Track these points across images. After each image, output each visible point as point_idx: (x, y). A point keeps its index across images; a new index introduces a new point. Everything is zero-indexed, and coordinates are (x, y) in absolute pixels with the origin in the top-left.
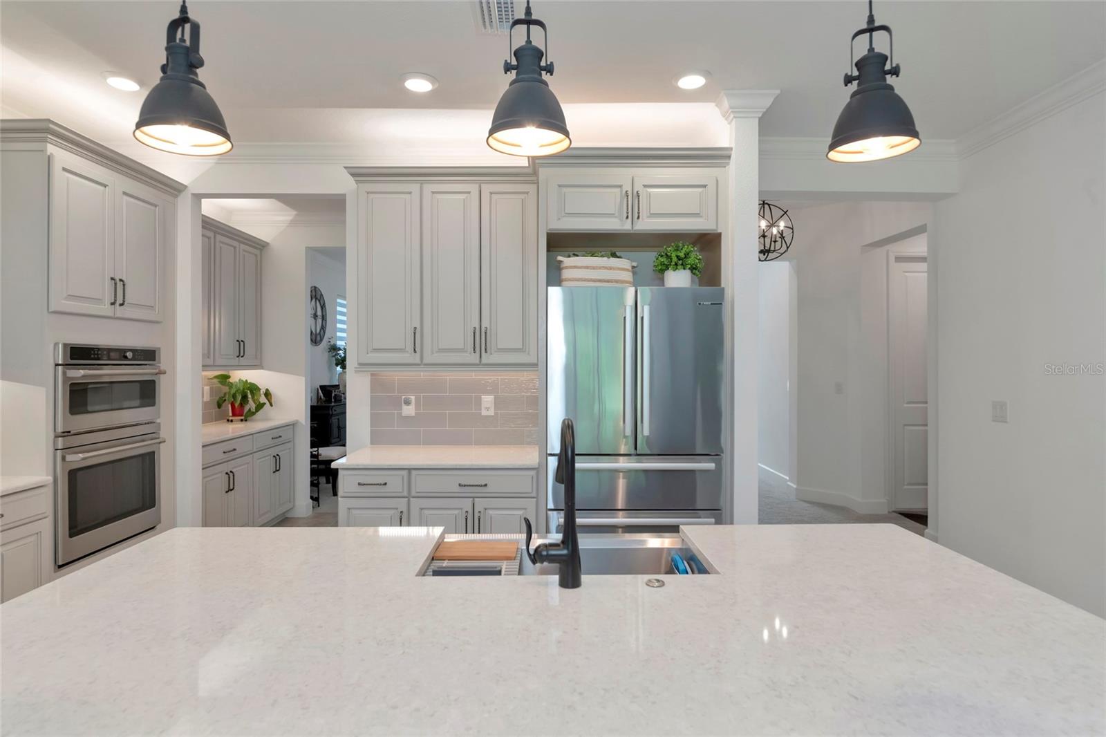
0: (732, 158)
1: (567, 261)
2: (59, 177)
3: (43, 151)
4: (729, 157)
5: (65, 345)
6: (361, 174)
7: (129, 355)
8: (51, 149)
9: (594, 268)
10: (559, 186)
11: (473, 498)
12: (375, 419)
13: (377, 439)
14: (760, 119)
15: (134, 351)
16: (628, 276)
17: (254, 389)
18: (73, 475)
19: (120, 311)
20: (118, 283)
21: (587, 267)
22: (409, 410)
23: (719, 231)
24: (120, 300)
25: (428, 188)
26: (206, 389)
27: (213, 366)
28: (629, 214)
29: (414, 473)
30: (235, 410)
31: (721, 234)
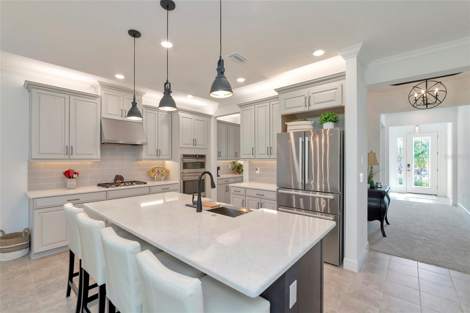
0: (346, 75)
1: (288, 124)
2: (180, 118)
3: (178, 114)
4: (345, 75)
5: (182, 154)
6: (241, 106)
7: (197, 156)
8: (179, 113)
9: (294, 125)
10: (285, 99)
11: (261, 198)
12: (250, 174)
13: (250, 181)
14: (357, 56)
15: (199, 156)
17: (240, 165)
18: (184, 182)
19: (195, 147)
20: (194, 141)
21: (292, 125)
22: (258, 172)
24: (195, 144)
25: (256, 106)
26: (230, 165)
27: (227, 159)
28: (307, 105)
29: (246, 189)
30: (237, 171)
31: (344, 106)
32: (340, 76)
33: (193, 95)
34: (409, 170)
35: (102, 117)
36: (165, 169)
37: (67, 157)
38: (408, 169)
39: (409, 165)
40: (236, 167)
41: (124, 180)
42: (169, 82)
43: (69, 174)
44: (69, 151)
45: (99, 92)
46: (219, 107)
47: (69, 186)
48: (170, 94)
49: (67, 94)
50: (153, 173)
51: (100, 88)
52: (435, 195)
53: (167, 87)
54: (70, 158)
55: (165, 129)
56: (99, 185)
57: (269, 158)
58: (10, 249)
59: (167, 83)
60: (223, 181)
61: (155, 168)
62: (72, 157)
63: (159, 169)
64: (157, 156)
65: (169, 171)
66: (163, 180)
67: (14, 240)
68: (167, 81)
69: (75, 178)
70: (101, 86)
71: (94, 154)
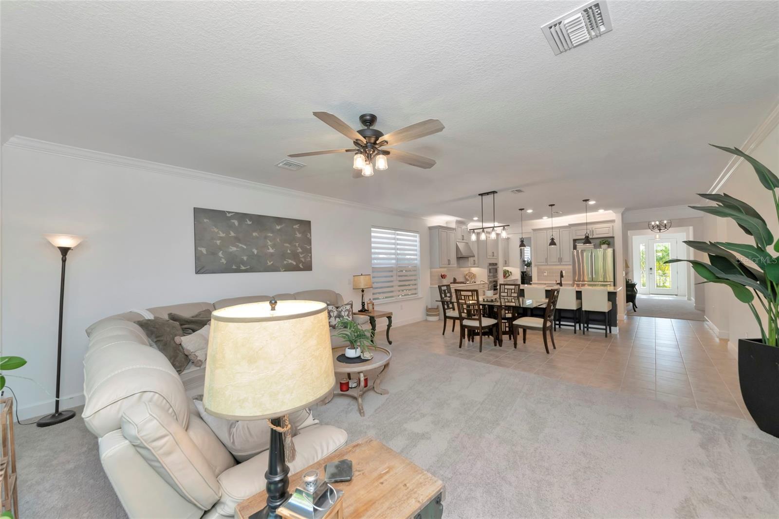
0: (616, 221)
1: (577, 244)
5: (488, 263)
6: (534, 230)
10: (575, 230)
15: (495, 264)
16: (593, 246)
17: (508, 271)
19: (494, 257)
20: (492, 253)
21: (581, 246)
22: (546, 274)
25: (548, 231)
31: (614, 237)
32: (613, 221)
34: (651, 274)
35: (457, 241)
36: (473, 273)
38: (651, 272)
39: (651, 269)
45: (453, 226)
50: (467, 276)
51: (455, 224)
52: (676, 295)
57: (560, 264)
61: (468, 273)
63: (470, 274)
64: (474, 264)
65: (476, 275)
70: (455, 222)
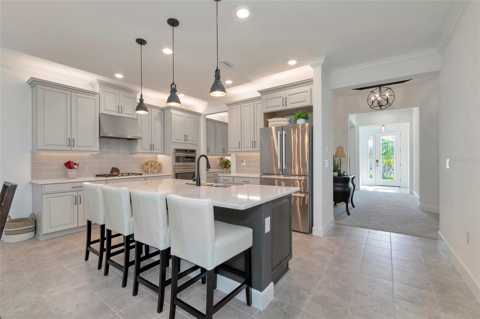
0: (314, 81)
1: (270, 120)
2: (173, 116)
3: (170, 111)
4: (312, 81)
5: (174, 149)
6: (228, 105)
7: (188, 151)
8: (172, 110)
9: (274, 122)
10: (266, 100)
12: (237, 167)
13: (237, 171)
14: (321, 66)
15: (190, 150)
18: (176, 174)
19: (186, 142)
20: (186, 136)
22: (244, 164)
23: (312, 105)
24: (186, 140)
25: (242, 105)
26: (218, 161)
27: (216, 155)
28: (284, 104)
29: (234, 178)
30: (224, 166)
31: (313, 106)
32: (309, 82)
33: (185, 94)
34: (377, 166)
35: (101, 112)
36: (158, 162)
37: (69, 148)
38: (377, 164)
39: (377, 161)
40: (223, 163)
41: (120, 172)
42: (174, 83)
43: (69, 165)
44: (71, 143)
45: (97, 89)
46: (208, 106)
47: (70, 176)
48: (175, 93)
49: (69, 91)
50: (147, 166)
51: (98, 86)
52: (399, 187)
53: (173, 87)
54: (72, 150)
55: (158, 125)
56: (97, 176)
57: (254, 150)
58: (19, 231)
59: (173, 84)
60: (212, 175)
61: (149, 162)
62: (73, 149)
63: (152, 163)
64: (151, 150)
65: (162, 164)
66: (156, 173)
67: (22, 223)
68: (173, 82)
69: (75, 168)
70: (99, 84)
71: (93, 147)
